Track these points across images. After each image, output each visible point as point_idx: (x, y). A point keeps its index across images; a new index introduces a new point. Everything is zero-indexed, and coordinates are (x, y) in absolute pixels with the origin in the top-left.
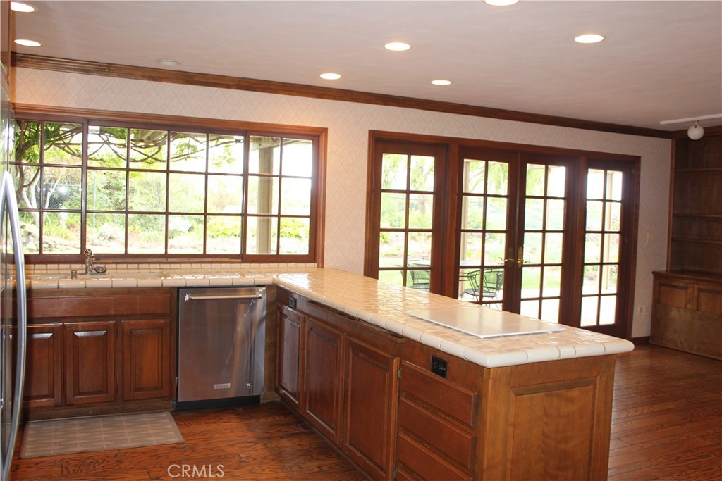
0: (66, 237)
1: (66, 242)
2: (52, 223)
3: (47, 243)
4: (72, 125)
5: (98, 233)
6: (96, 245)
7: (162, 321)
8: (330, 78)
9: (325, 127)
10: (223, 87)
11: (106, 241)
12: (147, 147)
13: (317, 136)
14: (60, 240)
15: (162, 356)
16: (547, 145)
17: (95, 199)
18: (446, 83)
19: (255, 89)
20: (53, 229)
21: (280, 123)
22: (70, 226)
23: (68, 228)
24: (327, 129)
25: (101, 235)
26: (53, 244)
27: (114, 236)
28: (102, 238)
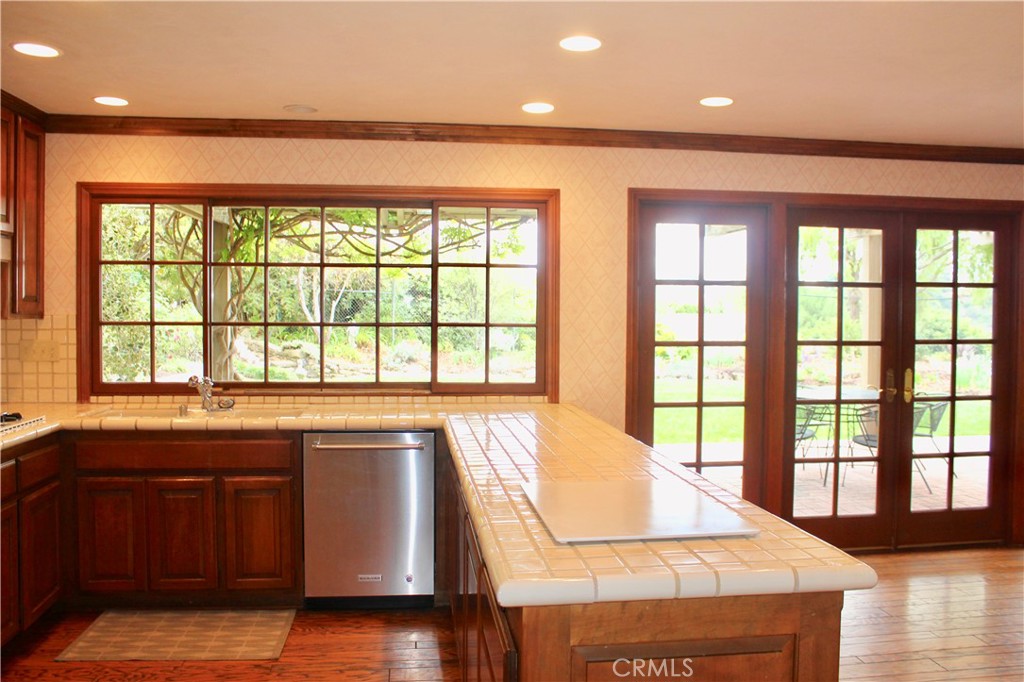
0: (353, 359)
1: (352, 366)
2: (339, 340)
3: (329, 367)
4: (296, 211)
5: (394, 354)
6: (391, 369)
7: (278, 479)
8: (538, 110)
9: (556, 188)
10: (395, 139)
11: (404, 363)
12: (400, 235)
13: (545, 203)
14: (345, 364)
15: (281, 531)
16: (954, 196)
17: (394, 309)
18: (726, 102)
19: (443, 139)
20: (339, 349)
21: (483, 186)
22: (361, 345)
23: (359, 347)
24: (558, 191)
25: (397, 356)
26: (336, 368)
27: (414, 357)
28: (399, 360)
